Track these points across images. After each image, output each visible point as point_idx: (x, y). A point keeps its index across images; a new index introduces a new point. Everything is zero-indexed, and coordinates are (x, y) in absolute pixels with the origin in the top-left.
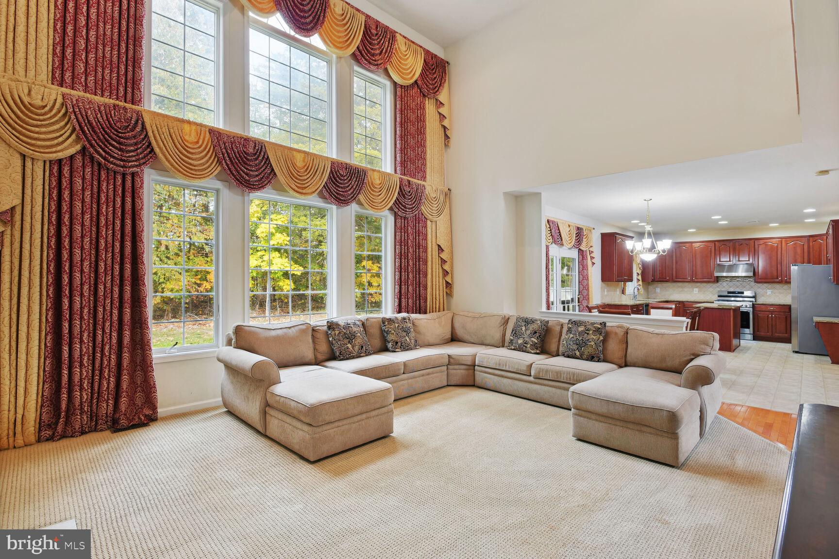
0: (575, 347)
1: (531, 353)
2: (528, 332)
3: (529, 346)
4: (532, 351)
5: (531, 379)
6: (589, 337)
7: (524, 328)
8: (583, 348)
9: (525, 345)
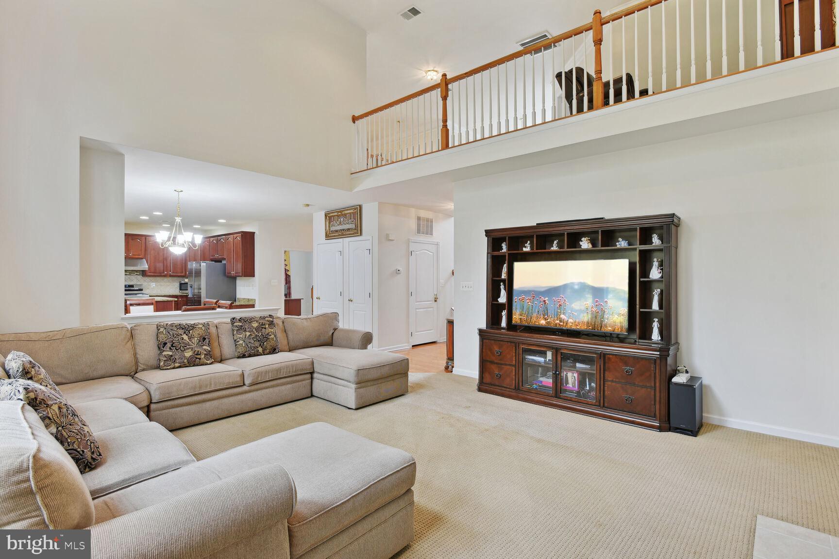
0: (257, 344)
1: (207, 364)
2: (195, 340)
3: (203, 356)
4: (208, 362)
5: (245, 388)
6: (267, 331)
7: (185, 337)
8: (265, 343)
9: (199, 356)
